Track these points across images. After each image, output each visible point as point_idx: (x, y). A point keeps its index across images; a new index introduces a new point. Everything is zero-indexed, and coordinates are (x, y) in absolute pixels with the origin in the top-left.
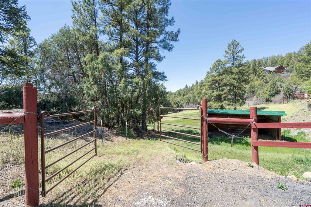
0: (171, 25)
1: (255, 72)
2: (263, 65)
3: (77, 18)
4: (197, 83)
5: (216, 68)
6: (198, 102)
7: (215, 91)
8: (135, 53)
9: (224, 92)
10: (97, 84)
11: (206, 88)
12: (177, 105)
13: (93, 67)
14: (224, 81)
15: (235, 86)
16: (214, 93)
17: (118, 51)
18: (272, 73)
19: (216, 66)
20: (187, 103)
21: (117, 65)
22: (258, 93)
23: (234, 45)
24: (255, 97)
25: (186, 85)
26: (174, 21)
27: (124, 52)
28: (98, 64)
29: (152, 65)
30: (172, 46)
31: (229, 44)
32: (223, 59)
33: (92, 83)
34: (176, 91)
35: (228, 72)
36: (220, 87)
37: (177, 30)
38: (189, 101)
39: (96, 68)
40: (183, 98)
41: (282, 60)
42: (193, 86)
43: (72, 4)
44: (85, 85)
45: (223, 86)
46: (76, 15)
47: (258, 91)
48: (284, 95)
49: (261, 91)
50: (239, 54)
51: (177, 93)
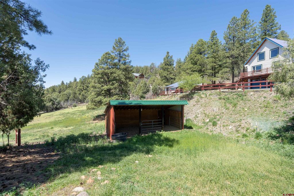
4: (75, 80)
6: (79, 99)
9: (114, 86)
12: (52, 103)
16: (104, 87)
18: (138, 78)
20: (65, 100)
23: (121, 42)
25: (62, 82)
38: (68, 98)
40: (60, 95)
41: (142, 70)
45: (113, 80)
48: (152, 93)
49: (135, 90)
50: (125, 53)
51: (50, 90)
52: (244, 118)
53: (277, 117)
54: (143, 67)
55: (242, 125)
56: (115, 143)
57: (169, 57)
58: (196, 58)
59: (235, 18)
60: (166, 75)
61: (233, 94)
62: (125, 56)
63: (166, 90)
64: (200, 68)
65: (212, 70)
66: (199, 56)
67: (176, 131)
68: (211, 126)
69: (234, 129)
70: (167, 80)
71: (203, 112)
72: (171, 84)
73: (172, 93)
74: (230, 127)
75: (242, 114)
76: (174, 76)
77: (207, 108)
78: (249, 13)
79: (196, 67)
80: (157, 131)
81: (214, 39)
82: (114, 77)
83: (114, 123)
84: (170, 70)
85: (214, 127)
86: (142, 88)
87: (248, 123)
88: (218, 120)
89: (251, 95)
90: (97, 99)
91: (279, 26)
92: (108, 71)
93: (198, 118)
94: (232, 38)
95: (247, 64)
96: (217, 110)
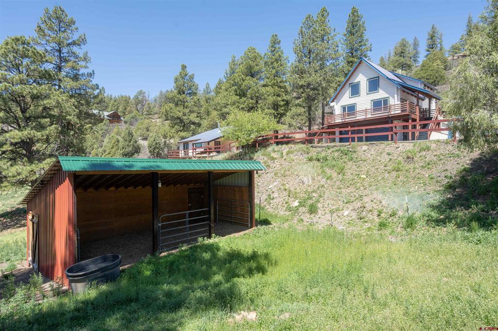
18: (104, 121)
41: (116, 103)
48: (150, 154)
49: (100, 150)
50: (75, 49)
52: (367, 192)
53: (422, 185)
54: (117, 96)
55: (367, 205)
56: (85, 292)
57: (187, 77)
58: (244, 84)
59: (311, 17)
60: (181, 114)
61: (332, 149)
62: (77, 57)
63: (181, 148)
64: (252, 104)
65: (274, 110)
66: (249, 81)
67: (242, 233)
68: (307, 214)
69: (354, 215)
70: (184, 126)
71: (282, 188)
72: (193, 134)
73: (199, 153)
74: (346, 213)
75: (358, 185)
76: (199, 119)
77: (289, 180)
78: (328, 14)
79: (245, 102)
80: (200, 239)
81: (277, 50)
82: (45, 108)
83: (74, 229)
84: (190, 105)
85: (313, 215)
86: (121, 145)
87: (375, 201)
88: (318, 201)
89: (364, 151)
91: (369, 46)
92: (26, 90)
93: (274, 201)
94: (307, 53)
95: (333, 101)
96: (310, 182)
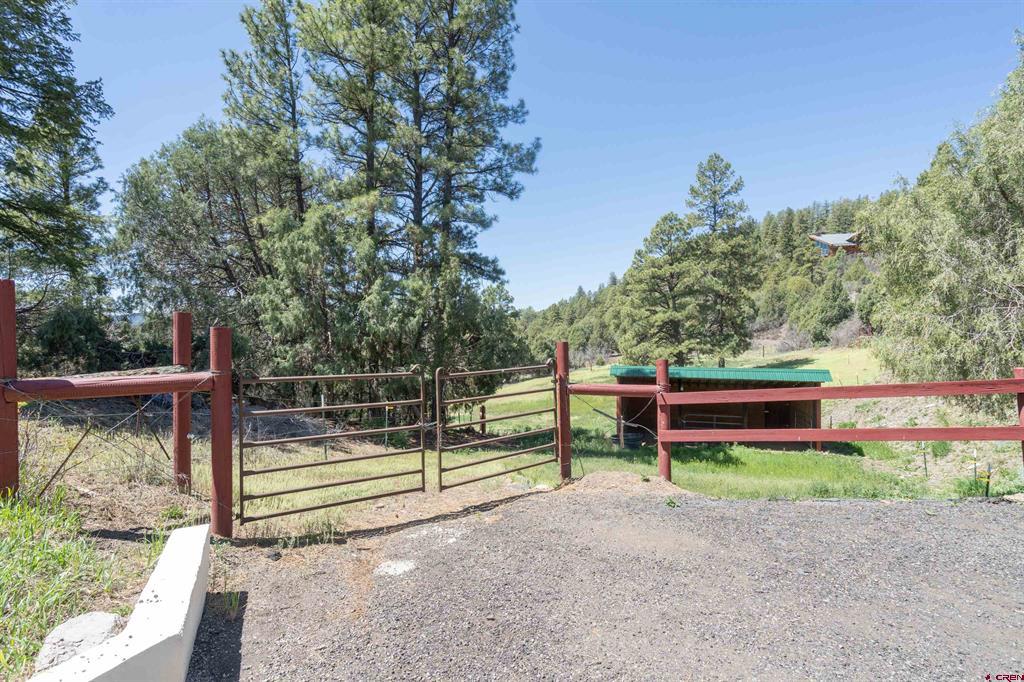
0: (516, 122)
1: (790, 248)
2: (815, 228)
3: (241, 101)
4: (614, 281)
5: (662, 239)
6: (614, 342)
7: (658, 309)
8: (413, 196)
9: (685, 313)
10: (301, 296)
11: (632, 301)
12: (548, 354)
13: (293, 250)
14: (687, 280)
15: (718, 295)
16: (657, 316)
17: (363, 199)
18: (837, 254)
19: (663, 232)
20: (580, 345)
21: (360, 240)
22: (793, 314)
23: (716, 170)
24: (786, 326)
25: (580, 289)
26: (525, 110)
27: (381, 202)
28: (306, 239)
29: (465, 232)
30: (519, 187)
31: (700, 166)
32: (683, 212)
33: (288, 291)
34: (546, 308)
35: (699, 252)
36: (674, 297)
37: (533, 140)
38: (588, 339)
39: (301, 251)
40: (569, 329)
42: (601, 290)
43: (222, 59)
44: (264, 298)
45: (684, 294)
46: (237, 92)
47: (795, 311)
49: (803, 310)
50: (732, 198)
51: (549, 315)
62: (733, 208)
90: (635, 350)
